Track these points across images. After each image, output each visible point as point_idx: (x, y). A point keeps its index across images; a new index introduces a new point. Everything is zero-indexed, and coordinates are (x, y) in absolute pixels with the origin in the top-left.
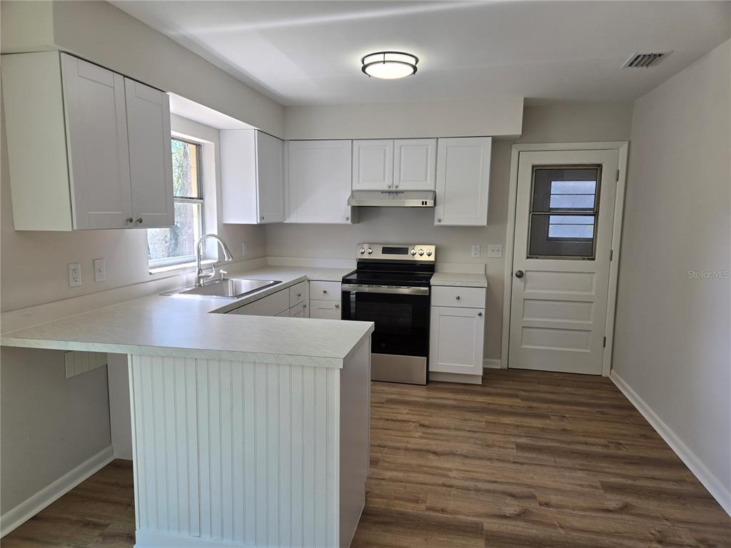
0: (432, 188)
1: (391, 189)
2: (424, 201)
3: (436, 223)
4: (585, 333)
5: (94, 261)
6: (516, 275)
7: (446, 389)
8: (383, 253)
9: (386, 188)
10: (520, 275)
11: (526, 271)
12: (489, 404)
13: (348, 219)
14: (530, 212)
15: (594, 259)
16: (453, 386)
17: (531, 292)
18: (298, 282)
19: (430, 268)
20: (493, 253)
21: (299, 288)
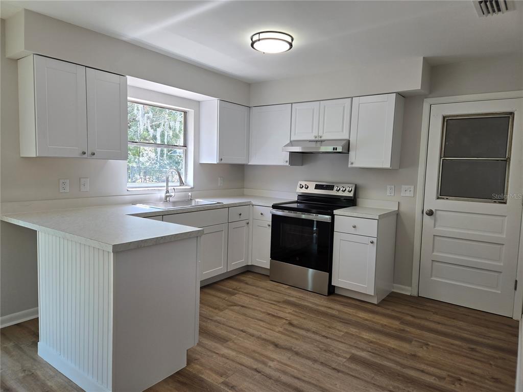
0: (347, 137)
1: (317, 139)
2: (335, 147)
3: (350, 166)
4: (496, 274)
5: (80, 178)
6: (427, 214)
7: (340, 301)
8: (315, 189)
9: (313, 138)
10: (431, 213)
11: (436, 210)
12: (367, 320)
13: (287, 162)
14: (441, 158)
15: (505, 203)
16: (350, 301)
17: (440, 229)
18: (240, 205)
19: (351, 202)
20: (406, 192)
21: (240, 209)
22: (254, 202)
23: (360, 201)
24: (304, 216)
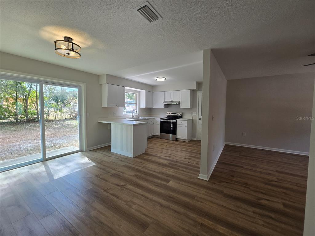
0: (179, 101)
1: (172, 101)
2: (176, 103)
3: (180, 108)
5: (113, 112)
6: (199, 119)
8: (171, 114)
13: (164, 107)
18: (152, 119)
19: (181, 117)
20: (194, 114)
21: (152, 120)
22: (155, 118)
23: (183, 117)
24: (169, 121)
